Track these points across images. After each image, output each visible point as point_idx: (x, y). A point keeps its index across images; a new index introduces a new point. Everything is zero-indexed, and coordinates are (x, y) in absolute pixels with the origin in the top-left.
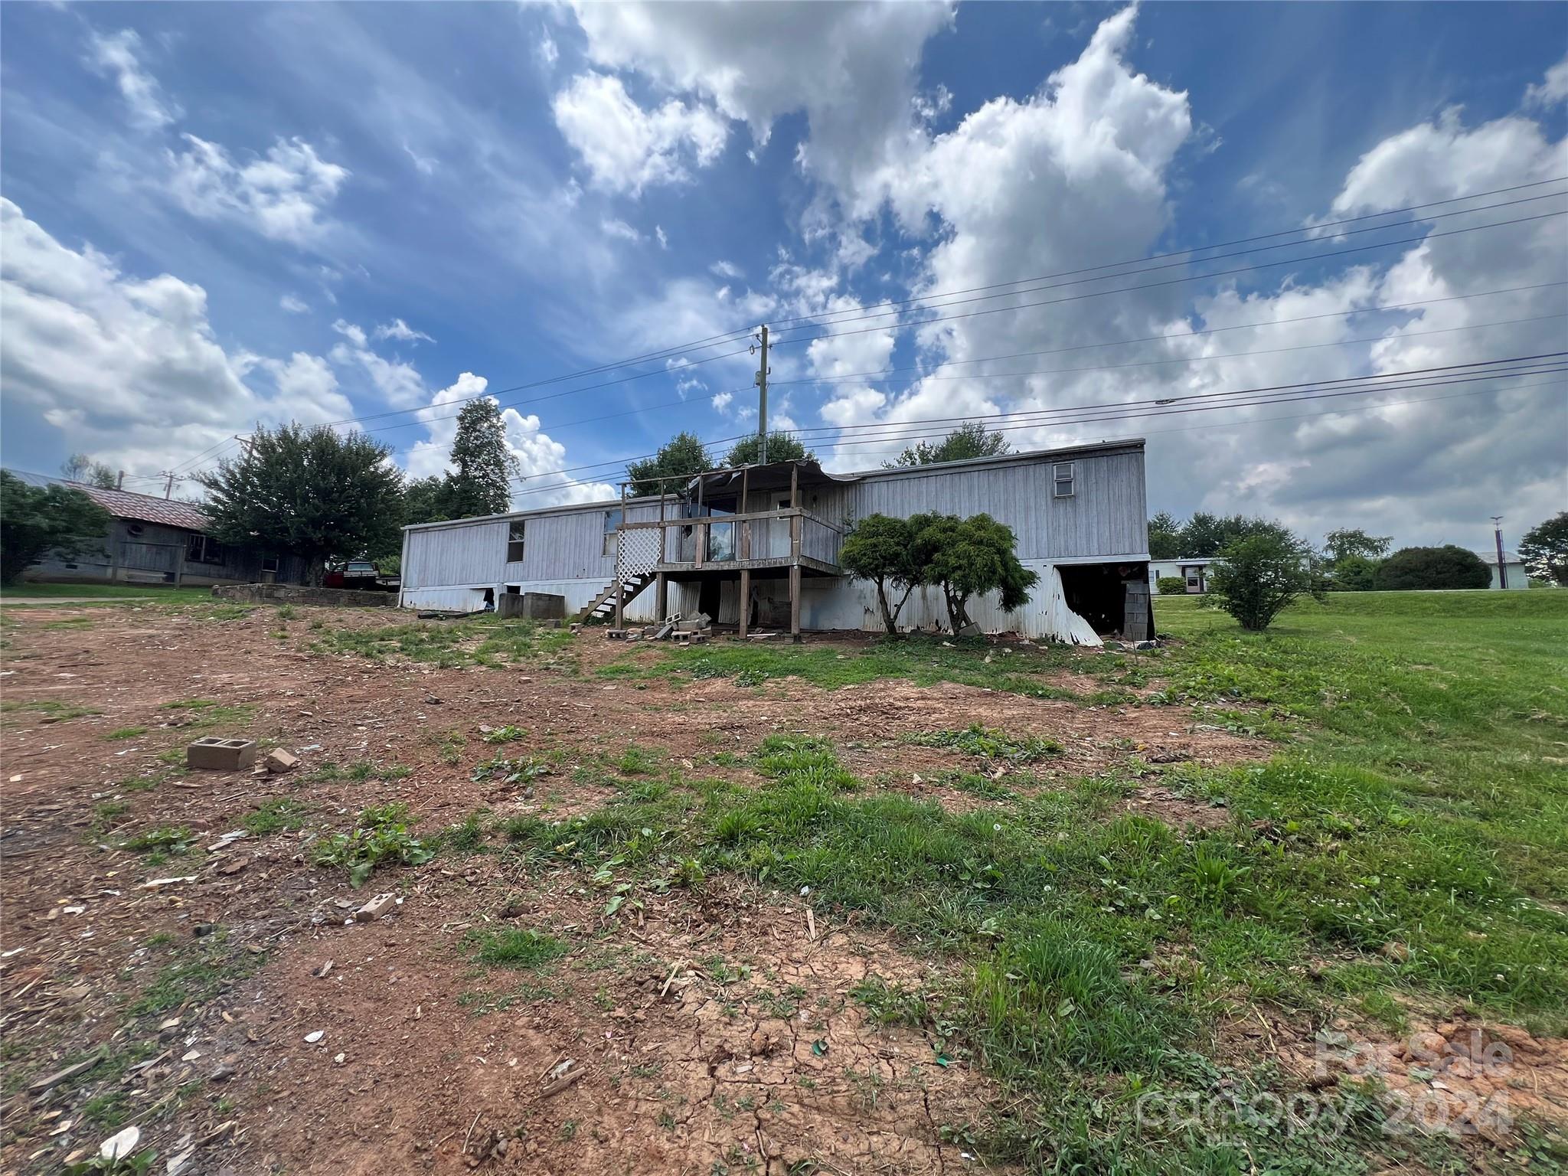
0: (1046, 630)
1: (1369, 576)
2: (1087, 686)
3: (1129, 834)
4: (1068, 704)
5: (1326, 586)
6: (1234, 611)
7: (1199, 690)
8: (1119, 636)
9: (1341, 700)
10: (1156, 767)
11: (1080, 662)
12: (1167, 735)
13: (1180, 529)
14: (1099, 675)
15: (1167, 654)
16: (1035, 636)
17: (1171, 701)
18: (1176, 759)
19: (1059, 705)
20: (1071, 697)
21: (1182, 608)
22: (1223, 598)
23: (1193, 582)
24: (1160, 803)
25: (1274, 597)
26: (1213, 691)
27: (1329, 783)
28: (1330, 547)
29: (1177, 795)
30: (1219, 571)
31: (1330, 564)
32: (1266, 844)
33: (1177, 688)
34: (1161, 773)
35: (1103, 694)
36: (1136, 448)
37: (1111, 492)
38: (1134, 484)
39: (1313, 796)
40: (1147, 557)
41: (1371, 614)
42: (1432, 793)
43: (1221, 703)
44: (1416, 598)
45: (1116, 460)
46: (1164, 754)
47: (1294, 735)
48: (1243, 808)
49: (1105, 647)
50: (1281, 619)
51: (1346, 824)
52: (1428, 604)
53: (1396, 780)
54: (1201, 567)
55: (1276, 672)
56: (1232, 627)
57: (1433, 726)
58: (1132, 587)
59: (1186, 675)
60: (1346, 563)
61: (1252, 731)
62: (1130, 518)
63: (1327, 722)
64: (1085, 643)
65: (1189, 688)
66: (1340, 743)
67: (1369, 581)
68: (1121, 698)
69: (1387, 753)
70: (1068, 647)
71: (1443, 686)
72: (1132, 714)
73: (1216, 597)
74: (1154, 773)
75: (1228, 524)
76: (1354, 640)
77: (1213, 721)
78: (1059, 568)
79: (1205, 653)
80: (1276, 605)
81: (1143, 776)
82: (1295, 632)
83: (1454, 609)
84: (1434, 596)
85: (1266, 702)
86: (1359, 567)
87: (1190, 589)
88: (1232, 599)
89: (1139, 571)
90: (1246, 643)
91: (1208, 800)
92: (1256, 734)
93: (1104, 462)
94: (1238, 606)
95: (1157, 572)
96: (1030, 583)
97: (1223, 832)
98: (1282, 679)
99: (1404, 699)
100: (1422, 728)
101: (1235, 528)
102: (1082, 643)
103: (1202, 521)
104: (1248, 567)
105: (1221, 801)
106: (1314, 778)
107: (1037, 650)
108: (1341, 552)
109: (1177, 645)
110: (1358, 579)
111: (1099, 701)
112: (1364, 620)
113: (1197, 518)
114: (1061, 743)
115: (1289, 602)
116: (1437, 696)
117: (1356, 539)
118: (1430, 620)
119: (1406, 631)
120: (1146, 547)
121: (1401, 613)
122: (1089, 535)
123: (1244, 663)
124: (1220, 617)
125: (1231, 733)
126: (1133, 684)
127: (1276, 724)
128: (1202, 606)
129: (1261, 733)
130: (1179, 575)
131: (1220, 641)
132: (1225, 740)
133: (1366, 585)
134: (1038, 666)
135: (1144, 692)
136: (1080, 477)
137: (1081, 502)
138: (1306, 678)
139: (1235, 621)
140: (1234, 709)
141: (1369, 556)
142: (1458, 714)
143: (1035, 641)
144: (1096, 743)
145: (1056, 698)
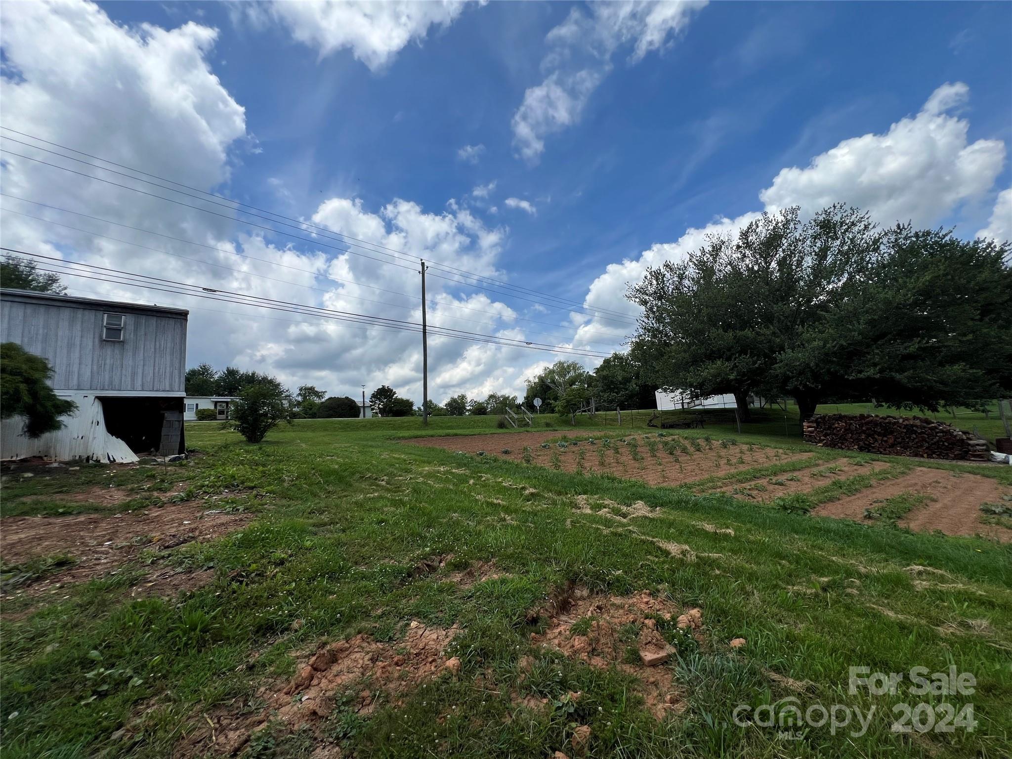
0: (80, 452)
1: (315, 411)
2: (118, 497)
3: (126, 619)
4: (92, 516)
5: (294, 415)
6: (243, 432)
7: (210, 487)
8: (155, 453)
9: (293, 480)
10: (165, 553)
11: (113, 477)
12: (181, 524)
13: (216, 377)
14: (130, 487)
15: (192, 464)
16: (66, 457)
17: (190, 497)
18: (185, 541)
19: (82, 518)
20: (96, 510)
21: (210, 430)
22: (237, 423)
23: (221, 412)
24: (163, 581)
25: (267, 422)
26: (220, 486)
27: (278, 532)
28: (300, 394)
29: (179, 570)
30: (236, 405)
31: (299, 404)
32: (235, 585)
33: (195, 487)
34: (169, 555)
35: (130, 501)
36: (182, 315)
37: (158, 344)
38: (178, 340)
39: (268, 543)
40: (183, 394)
41: (313, 431)
42: (325, 525)
43: (226, 494)
44: (332, 422)
45: (164, 322)
46: (175, 540)
47: (265, 506)
48: (223, 566)
49: (140, 462)
50: (270, 436)
51: (283, 556)
52: (336, 425)
53: (311, 521)
54: (227, 403)
55: (261, 468)
56: (241, 442)
57: (330, 488)
58: (169, 416)
59: (203, 477)
60: (306, 404)
61: (241, 508)
62: (172, 365)
63: (284, 495)
64: (121, 461)
65: (203, 486)
66: (289, 506)
67: (315, 413)
68: (147, 502)
69: (310, 507)
70: (104, 466)
71: (336, 467)
72: (155, 512)
73: (233, 422)
74: (163, 557)
75: (247, 376)
76: (304, 445)
77: (216, 506)
78: (101, 399)
79: (219, 461)
80: (268, 427)
81: (153, 563)
82: (277, 443)
83: (346, 428)
84: (339, 421)
85: (252, 488)
86: (312, 405)
87: (219, 417)
88: (242, 423)
89: (177, 405)
90: (247, 452)
91: (202, 567)
92: (244, 511)
93: (153, 321)
94: (246, 428)
95: (197, 405)
96: (66, 412)
97: (207, 588)
98: (264, 472)
99: (321, 475)
100: (326, 490)
101: (251, 379)
102: (119, 460)
103: (231, 373)
104: (254, 403)
105: (211, 564)
106: (271, 532)
107: (66, 471)
108: (305, 397)
109: (201, 456)
110: (311, 412)
111: (125, 508)
112: (310, 434)
113: (228, 370)
114: (74, 554)
115: (275, 425)
116: (334, 472)
117: (311, 391)
118: (336, 433)
119: (326, 439)
120: (183, 387)
121: (327, 430)
122: (134, 375)
123: (243, 465)
124: (234, 435)
125: (228, 513)
126: (160, 489)
127: (257, 501)
128: (224, 428)
129: (247, 509)
130: (212, 407)
131: (231, 451)
132: (224, 519)
133: (313, 416)
134: (65, 486)
135: (168, 494)
136: (131, 327)
137: (129, 347)
138: (277, 470)
139: (243, 438)
140: (233, 496)
141: (317, 400)
142: (341, 479)
143: (67, 463)
144: (114, 546)
145: (79, 513)
